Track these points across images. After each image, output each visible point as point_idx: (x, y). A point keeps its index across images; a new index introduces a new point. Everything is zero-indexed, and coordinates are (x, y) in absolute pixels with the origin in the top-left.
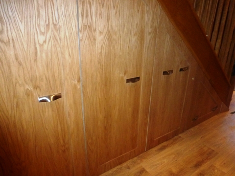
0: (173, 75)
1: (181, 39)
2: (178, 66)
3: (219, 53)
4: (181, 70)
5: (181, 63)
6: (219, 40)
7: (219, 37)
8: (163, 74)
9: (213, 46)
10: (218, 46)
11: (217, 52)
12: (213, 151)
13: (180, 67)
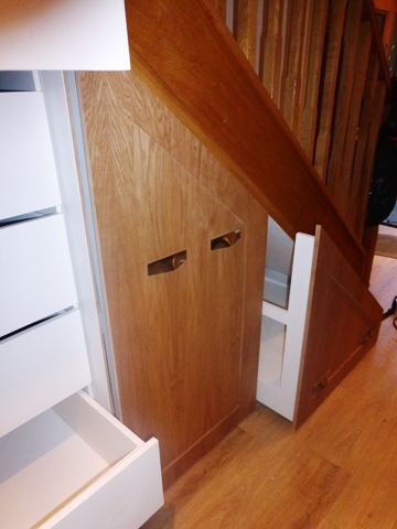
0: (189, 268)
1: (197, 143)
2: (204, 233)
3: (327, 172)
4: (216, 243)
5: (212, 222)
6: (324, 136)
7: (322, 124)
8: (150, 273)
9: (309, 155)
10: (321, 151)
11: (320, 170)
12: (336, 468)
13: (212, 236)
